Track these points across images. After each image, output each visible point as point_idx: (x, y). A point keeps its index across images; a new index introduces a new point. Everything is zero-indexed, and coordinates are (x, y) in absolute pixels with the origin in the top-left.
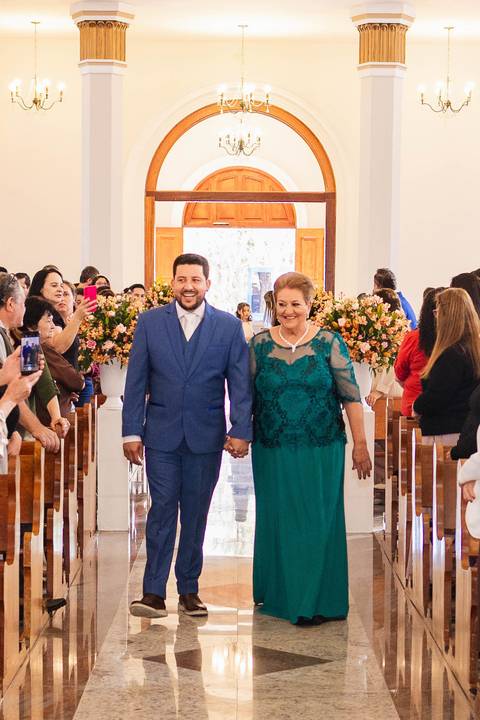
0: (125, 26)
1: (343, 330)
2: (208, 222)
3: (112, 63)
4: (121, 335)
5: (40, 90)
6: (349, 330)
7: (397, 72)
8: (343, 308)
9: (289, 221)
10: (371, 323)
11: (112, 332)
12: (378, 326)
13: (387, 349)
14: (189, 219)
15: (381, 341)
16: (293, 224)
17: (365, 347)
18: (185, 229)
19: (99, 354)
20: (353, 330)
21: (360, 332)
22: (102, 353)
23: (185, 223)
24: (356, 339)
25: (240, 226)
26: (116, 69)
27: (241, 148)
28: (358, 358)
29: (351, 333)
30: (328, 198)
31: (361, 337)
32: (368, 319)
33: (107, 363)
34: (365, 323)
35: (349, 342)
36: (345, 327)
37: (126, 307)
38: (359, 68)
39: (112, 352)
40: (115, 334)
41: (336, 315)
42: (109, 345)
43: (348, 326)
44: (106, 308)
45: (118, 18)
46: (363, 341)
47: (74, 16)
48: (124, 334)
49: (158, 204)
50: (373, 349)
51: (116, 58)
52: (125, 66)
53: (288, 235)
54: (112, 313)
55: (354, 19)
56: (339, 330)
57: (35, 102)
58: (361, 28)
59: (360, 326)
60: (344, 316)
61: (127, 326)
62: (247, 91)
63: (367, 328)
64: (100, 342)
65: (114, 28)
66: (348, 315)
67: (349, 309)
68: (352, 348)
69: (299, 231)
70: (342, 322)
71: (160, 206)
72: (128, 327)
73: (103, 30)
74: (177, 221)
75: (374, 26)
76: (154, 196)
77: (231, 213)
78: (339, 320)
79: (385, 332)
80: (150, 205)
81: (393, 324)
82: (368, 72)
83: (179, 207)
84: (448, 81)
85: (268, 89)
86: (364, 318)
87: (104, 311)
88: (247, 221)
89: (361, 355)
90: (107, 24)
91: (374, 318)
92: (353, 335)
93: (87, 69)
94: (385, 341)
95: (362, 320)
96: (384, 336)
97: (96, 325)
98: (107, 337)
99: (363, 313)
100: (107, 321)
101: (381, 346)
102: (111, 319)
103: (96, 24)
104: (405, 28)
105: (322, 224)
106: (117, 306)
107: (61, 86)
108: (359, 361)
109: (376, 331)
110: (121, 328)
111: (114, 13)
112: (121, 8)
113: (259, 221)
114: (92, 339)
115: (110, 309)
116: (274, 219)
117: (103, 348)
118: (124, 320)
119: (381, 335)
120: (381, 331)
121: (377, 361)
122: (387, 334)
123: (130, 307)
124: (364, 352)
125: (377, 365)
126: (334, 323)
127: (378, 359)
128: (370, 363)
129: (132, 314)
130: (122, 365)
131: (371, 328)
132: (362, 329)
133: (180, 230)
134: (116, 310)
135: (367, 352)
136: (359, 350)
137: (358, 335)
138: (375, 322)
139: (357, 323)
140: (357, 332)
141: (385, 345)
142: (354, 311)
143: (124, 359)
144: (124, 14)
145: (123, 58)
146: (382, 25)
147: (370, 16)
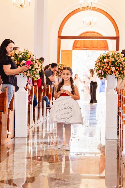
1: (106, 63)
2: (80, 49)
5: (23, 1)
6: (108, 63)
8: (106, 55)
10: (116, 60)
11: (20, 63)
12: (118, 61)
13: (122, 70)
14: (75, 47)
15: (119, 67)
16: (108, 49)
17: (113, 69)
18: (73, 51)
20: (109, 63)
21: (112, 64)
23: (73, 49)
24: (110, 66)
25: (91, 50)
27: (90, 24)
28: (111, 73)
29: (108, 64)
30: (117, 38)
31: (112, 66)
32: (115, 59)
34: (114, 60)
35: (108, 67)
36: (107, 62)
37: (26, 54)
40: (21, 64)
43: (108, 61)
46: (113, 67)
49: (62, 40)
50: (117, 70)
54: (21, 56)
56: (104, 63)
57: (21, 5)
59: (112, 61)
63: (114, 62)
66: (108, 58)
67: (108, 56)
68: (109, 70)
70: (106, 60)
74: (70, 48)
76: (61, 37)
77: (88, 46)
78: (105, 59)
79: (121, 64)
80: (59, 40)
81: (124, 61)
85: (96, 2)
86: (113, 58)
87: (18, 56)
88: (93, 48)
89: (112, 72)
91: (117, 59)
92: (109, 65)
94: (121, 67)
95: (113, 59)
96: (121, 65)
97: (15, 60)
99: (113, 57)
101: (120, 69)
102: (20, 58)
106: (23, 54)
107: (29, 1)
108: (112, 75)
109: (118, 63)
110: (24, 62)
113: (97, 49)
115: (20, 55)
116: (101, 48)
118: (25, 59)
119: (120, 65)
120: (120, 63)
121: (118, 75)
122: (122, 64)
123: (28, 54)
124: (113, 71)
125: (118, 76)
126: (103, 61)
127: (119, 74)
128: (115, 75)
129: (28, 57)
130: (24, 75)
131: (116, 62)
132: (113, 63)
133: (72, 51)
134: (22, 55)
135: (114, 71)
136: (111, 70)
137: (111, 65)
138: (117, 60)
139: (111, 60)
140: (111, 64)
141: (121, 68)
142: (110, 56)
143: (25, 73)
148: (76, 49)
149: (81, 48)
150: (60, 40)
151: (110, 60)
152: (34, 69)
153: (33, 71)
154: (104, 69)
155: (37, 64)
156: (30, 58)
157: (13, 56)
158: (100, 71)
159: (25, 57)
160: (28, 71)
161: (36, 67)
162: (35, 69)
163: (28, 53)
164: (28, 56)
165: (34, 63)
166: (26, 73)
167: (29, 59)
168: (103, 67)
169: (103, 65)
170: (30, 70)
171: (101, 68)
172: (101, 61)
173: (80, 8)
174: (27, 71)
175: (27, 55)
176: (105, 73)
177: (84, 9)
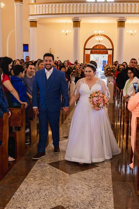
0: (80, 22)
2: (94, 53)
4: (74, 71)
5: (67, 32)
6: (110, 71)
7: (123, 29)
9: (107, 53)
10: (113, 70)
12: (114, 70)
14: (91, 53)
15: (115, 73)
17: (112, 74)
23: (91, 54)
26: (78, 29)
30: (113, 49)
38: (117, 28)
39: (73, 74)
45: (79, 20)
47: (72, 20)
49: (86, 50)
50: (113, 74)
53: (107, 55)
54: (73, 68)
55: (117, 20)
56: (108, 71)
57: (66, 34)
58: (118, 22)
61: (75, 70)
62: (100, 32)
65: (78, 22)
67: (110, 68)
70: (109, 70)
71: (86, 51)
73: (76, 22)
74: (89, 53)
75: (120, 21)
76: (85, 49)
80: (84, 51)
82: (119, 29)
83: (90, 51)
84: (132, 30)
85: (103, 32)
93: (74, 29)
95: (112, 69)
102: (73, 69)
104: (125, 22)
105: (111, 54)
107: (70, 32)
108: (111, 76)
109: (114, 71)
110: (74, 70)
111: (78, 20)
112: (80, 19)
128: (113, 76)
130: (74, 76)
133: (90, 55)
144: (80, 20)
145: (80, 27)
146: (121, 21)
147: (119, 20)
153: (78, 74)
158: (106, 75)
165: (79, 71)
168: (108, 73)
169: (107, 72)
170: (76, 74)
176: (108, 75)
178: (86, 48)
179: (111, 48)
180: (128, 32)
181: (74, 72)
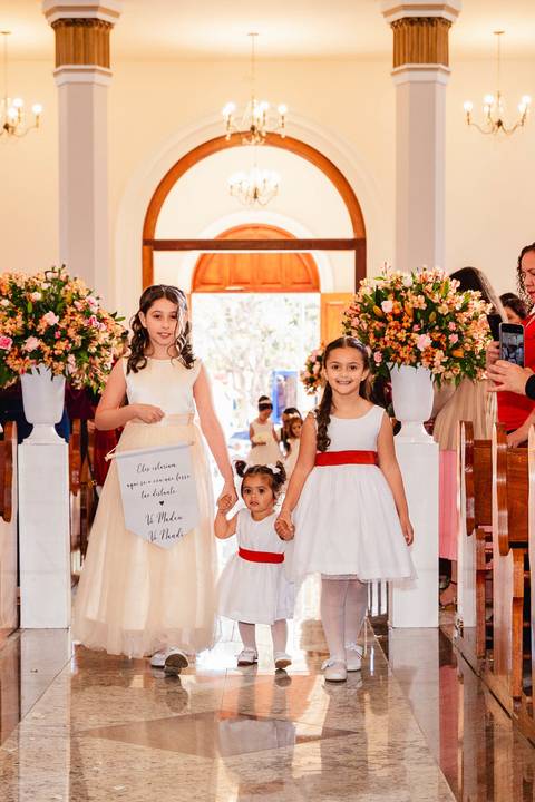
0: (109, 25)
1: (390, 318)
2: (219, 287)
3: (93, 71)
4: (52, 329)
6: (398, 317)
7: (440, 76)
8: (388, 286)
9: (311, 283)
10: (432, 306)
11: (36, 322)
12: (444, 309)
13: (457, 346)
14: (199, 283)
16: (316, 289)
17: (424, 341)
19: (17, 358)
20: (405, 318)
21: (416, 321)
22: (21, 355)
23: (194, 288)
24: (410, 330)
25: (255, 291)
26: (97, 78)
27: (256, 197)
28: (413, 359)
29: (401, 322)
30: (358, 245)
31: (416, 328)
32: (427, 301)
33: (29, 371)
34: (424, 306)
35: (399, 335)
36: (393, 314)
37: (59, 289)
38: (393, 74)
39: (37, 355)
40: (42, 327)
41: (379, 297)
42: (32, 344)
43: (397, 311)
44: (28, 289)
45: (100, 15)
46: (420, 333)
47: (48, 14)
48: (56, 327)
50: (436, 345)
51: (99, 64)
52: (110, 75)
54: (37, 296)
55: (386, 14)
56: (383, 319)
57: (6, 127)
58: (394, 25)
59: (415, 310)
60: (391, 297)
61: (61, 314)
62: (261, 112)
63: (426, 313)
64: (18, 339)
65: (96, 28)
66: (397, 295)
67: (399, 287)
68: (403, 344)
69: (324, 297)
70: (388, 306)
72: (62, 317)
73: (81, 29)
75: (411, 21)
76: (151, 245)
77: (246, 276)
78: (383, 303)
79: (454, 320)
80: (147, 254)
81: (465, 307)
82: (406, 76)
84: (499, 96)
86: (421, 298)
87: (25, 294)
88: (264, 286)
89: (418, 354)
90: (87, 22)
91: (436, 298)
92: (405, 325)
93: (64, 77)
94: (454, 332)
95: (418, 302)
96: (452, 326)
97: (12, 314)
98: (28, 332)
99: (420, 291)
100: (30, 308)
101: (448, 341)
102: (36, 304)
103: (74, 22)
104: (447, 23)
106: (45, 287)
108: (414, 365)
109: (440, 317)
110: (51, 318)
111: (95, 8)
112: (103, 4)
113: (278, 286)
114: (7, 334)
115: (35, 290)
116: (295, 283)
117: (23, 347)
118: (56, 306)
119: (447, 323)
120: (448, 318)
121: (443, 364)
122: (457, 322)
123: (67, 287)
124: (422, 350)
125: (442, 368)
126: (376, 309)
127: (445, 360)
128: (431, 367)
129: (68, 298)
130: (53, 375)
131: (433, 313)
132: (419, 315)
133: (189, 294)
134: (44, 292)
135: (427, 350)
136: (415, 347)
137: (412, 324)
138: (437, 305)
139: (411, 306)
140: (411, 320)
141: (454, 338)
142: (406, 289)
143: (55, 364)
144: (106, 11)
145: (106, 64)
146: (420, 20)
147: (406, 7)
148: (203, 288)
149: (222, 287)
150: (151, 255)
151: (409, 305)
152: (93, 350)
153: (90, 355)
154: (385, 343)
155: (104, 328)
156: (75, 302)
157: (7, 297)
159: (53, 298)
160: (71, 358)
161: (103, 337)
162: (99, 347)
163: (66, 283)
164: (66, 293)
165: (96, 323)
166: (61, 363)
167: (75, 306)
168: (379, 335)
169: (377, 324)
170: (76, 352)
171: (372, 341)
172: (368, 310)
173: (225, 136)
174: (66, 354)
175: (62, 292)
176: (386, 358)
177: (239, 138)
178: (159, 235)
179: (348, 233)
180: (468, 106)
181: (50, 336)
